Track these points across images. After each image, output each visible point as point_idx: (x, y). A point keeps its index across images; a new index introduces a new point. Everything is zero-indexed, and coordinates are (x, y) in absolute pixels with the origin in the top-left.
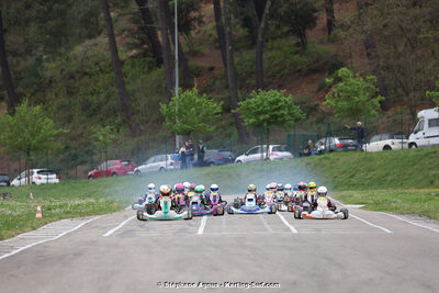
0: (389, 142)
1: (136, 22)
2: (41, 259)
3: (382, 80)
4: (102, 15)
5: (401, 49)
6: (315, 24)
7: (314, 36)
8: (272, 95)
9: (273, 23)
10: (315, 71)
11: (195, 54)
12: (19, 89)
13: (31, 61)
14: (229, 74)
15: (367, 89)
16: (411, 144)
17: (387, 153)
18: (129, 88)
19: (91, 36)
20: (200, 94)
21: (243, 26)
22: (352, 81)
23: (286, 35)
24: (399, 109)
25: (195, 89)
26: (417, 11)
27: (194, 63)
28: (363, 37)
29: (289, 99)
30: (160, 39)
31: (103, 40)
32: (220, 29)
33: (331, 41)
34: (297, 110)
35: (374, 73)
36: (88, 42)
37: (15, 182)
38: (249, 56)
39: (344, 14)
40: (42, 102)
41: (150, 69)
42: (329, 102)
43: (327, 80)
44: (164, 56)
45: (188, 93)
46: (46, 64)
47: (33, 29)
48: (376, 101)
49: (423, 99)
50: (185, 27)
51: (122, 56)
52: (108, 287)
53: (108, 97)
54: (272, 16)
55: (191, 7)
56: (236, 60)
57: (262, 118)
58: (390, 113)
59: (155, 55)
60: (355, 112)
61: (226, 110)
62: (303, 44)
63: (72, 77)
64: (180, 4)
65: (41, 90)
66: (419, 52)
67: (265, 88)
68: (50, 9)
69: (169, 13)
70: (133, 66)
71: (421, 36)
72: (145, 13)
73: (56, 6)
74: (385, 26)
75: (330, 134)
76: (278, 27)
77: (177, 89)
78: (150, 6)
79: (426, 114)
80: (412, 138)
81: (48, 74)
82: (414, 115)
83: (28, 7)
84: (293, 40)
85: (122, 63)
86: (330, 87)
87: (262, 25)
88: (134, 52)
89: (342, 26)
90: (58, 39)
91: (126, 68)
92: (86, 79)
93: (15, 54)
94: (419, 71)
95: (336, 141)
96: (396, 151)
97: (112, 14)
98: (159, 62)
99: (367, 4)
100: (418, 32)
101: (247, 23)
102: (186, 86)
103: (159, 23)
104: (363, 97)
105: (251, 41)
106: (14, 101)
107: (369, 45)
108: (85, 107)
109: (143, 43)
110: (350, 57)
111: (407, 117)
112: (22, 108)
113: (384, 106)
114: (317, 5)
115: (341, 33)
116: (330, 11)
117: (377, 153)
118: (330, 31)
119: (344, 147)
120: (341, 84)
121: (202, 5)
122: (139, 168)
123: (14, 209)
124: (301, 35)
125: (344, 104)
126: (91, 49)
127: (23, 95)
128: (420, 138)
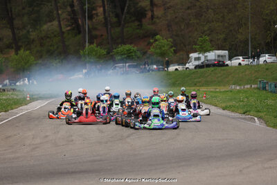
0: (177, 67)
1: (69, 15)
2: (29, 118)
3: (174, 40)
4: (55, 12)
5: (183, 27)
6: (146, 17)
7: (145, 21)
8: (127, 47)
9: (128, 16)
10: (146, 37)
11: (95, 29)
12: (20, 44)
13: (25, 32)
14: (109, 38)
15: (168, 45)
16: (187, 68)
17: (177, 72)
18: (67, 43)
19: (50, 21)
20: (97, 46)
21: (116, 17)
22: (162, 41)
23: (134, 21)
24: (181, 53)
25: (95, 44)
26: (189, 11)
27: (94, 33)
28: (167, 22)
29: (135, 48)
30: (80, 22)
31: (56, 23)
32: (105, 19)
33: (154, 24)
34: (138, 53)
35: (171, 37)
36: (49, 24)
37: (18, 84)
38: (118, 30)
39: (158, 12)
40: (30, 49)
41: (76, 35)
42: (152, 49)
43: (151, 41)
44: (82, 29)
45: (92, 46)
46: (31, 33)
47: (25, 19)
48: (172, 50)
49: (192, 49)
50: (91, 17)
51: (64, 30)
52: (58, 132)
53: (58, 48)
54: (128, 13)
55: (94, 9)
56: (113, 31)
57: (123, 56)
58: (178, 55)
59: (78, 29)
60: (163, 54)
61: (108, 53)
62: (141, 25)
63: (42, 39)
64: (88, 7)
65: (29, 44)
66: (190, 29)
67: (125, 44)
68: (33, 9)
69: (83, 11)
70: (69, 34)
71: (191, 22)
72: (73, 12)
73: (36, 8)
74: (176, 17)
75: (152, 64)
76: (130, 18)
77: (87, 44)
78: (75, 9)
79: (193, 55)
80: (187, 65)
81: (32, 37)
82: (188, 55)
83: (23, 9)
84: (137, 23)
85: (63, 33)
86: (152, 43)
87: (124, 17)
88: (69, 28)
89: (158, 17)
90: (36, 22)
91: (65, 35)
92: (48, 40)
93: (18, 29)
94: (190, 37)
95: (155, 67)
96: (181, 71)
97: (60, 12)
98: (80, 33)
99: (168, 8)
100: (190, 20)
103: (79, 16)
105: (119, 24)
106: (18, 49)
107: (169, 26)
108: (48, 51)
109: (72, 24)
110: (161, 30)
111: (185, 56)
112: (22, 51)
113: (175, 52)
114: (147, 9)
115: (158, 21)
116: (152, 11)
117: (173, 72)
118: (152, 19)
119: (158, 70)
120: (157, 42)
121: (98, 8)
122: (72, 78)
123: (17, 96)
124: (140, 21)
125: (158, 51)
126: (50, 27)
127: (21, 46)
128: (191, 65)
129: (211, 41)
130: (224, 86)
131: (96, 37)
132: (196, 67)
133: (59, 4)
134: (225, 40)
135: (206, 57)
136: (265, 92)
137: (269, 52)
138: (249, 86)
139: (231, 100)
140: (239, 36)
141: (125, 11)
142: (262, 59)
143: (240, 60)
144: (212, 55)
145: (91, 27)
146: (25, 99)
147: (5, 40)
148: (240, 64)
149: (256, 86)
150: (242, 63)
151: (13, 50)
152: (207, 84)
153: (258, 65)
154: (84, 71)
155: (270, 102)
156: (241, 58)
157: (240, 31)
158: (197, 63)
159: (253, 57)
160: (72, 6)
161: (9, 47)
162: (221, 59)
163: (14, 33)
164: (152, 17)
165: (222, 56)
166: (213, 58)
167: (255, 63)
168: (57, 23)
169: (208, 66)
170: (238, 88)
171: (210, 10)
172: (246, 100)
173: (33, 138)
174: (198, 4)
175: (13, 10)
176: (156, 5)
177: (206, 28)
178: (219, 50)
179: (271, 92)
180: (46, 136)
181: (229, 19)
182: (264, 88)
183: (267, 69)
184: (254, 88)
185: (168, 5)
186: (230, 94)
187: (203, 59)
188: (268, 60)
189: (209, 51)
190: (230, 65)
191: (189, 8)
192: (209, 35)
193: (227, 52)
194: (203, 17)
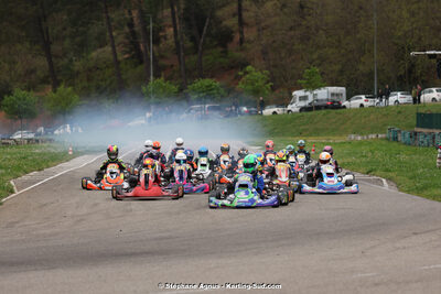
0: (276, 109)
1: (127, 38)
3: (272, 73)
4: (108, 34)
5: (283, 55)
6: (232, 40)
7: (232, 47)
8: (207, 81)
9: (208, 39)
10: (232, 68)
11: (162, 57)
12: (59, 78)
13: (66, 60)
14: (182, 69)
15: (263, 79)
16: (289, 111)
17: (275, 116)
18: (124, 77)
19: (101, 47)
20: (166, 80)
21: (191, 41)
22: (254, 73)
23: (215, 46)
24: (281, 90)
25: (162, 78)
26: (292, 33)
27: (162, 62)
28: (261, 48)
29: (218, 84)
30: (142, 48)
31: (108, 49)
32: (177, 43)
33: (242, 50)
34: (222, 91)
35: (267, 69)
36: (99, 50)
37: (56, 132)
38: (194, 58)
39: (250, 34)
40: (73, 85)
41: (136, 66)
42: (241, 86)
43: (240, 73)
44: (145, 58)
45: (158, 80)
46: (77, 63)
47: (67, 43)
48: (268, 86)
49: (295, 84)
50: (157, 41)
51: (120, 58)
53: (111, 83)
54: (207, 35)
55: (161, 29)
56: (187, 61)
57: (201, 95)
58: (277, 92)
59: (139, 58)
60: (256, 92)
61: (181, 90)
62: (225, 52)
63: (90, 70)
64: (153, 27)
65: (71, 78)
66: (293, 57)
67: (204, 77)
68: (77, 30)
69: (147, 33)
70: (126, 64)
71: (295, 47)
72: (133, 33)
73: (81, 29)
74: (274, 42)
76: (211, 42)
77: (152, 78)
78: (136, 29)
79: (298, 93)
80: (289, 107)
81: (76, 68)
82: (291, 94)
83: (64, 29)
84: (220, 49)
85: (118, 62)
86: (241, 77)
87: (202, 40)
88: (126, 56)
89: (249, 42)
90: (82, 47)
91: (122, 65)
92: (98, 72)
93: (56, 57)
94: (293, 68)
95: (245, 109)
96: (281, 115)
97: (114, 34)
98: (141, 62)
99: (263, 29)
100: (294, 45)
101: (193, 39)
102: (157, 76)
103: (141, 39)
104: (260, 83)
105: (195, 50)
106: (56, 84)
107: (264, 53)
108: (98, 88)
109: (132, 50)
110: (253, 59)
111: (286, 95)
112: (61, 88)
113: (273, 89)
114: (234, 29)
115: (248, 46)
116: (242, 33)
117: (269, 116)
118: (241, 44)
119: (250, 113)
120: (248, 76)
121: (167, 28)
123: (55, 148)
124: (225, 46)
125: (250, 87)
126: (101, 54)
127: (61, 81)
128: (294, 107)
129: (322, 74)
130: (341, 135)
131: (164, 68)
132: (302, 109)
133: (112, 24)
134: (341, 72)
135: (315, 95)
136: (395, 144)
137: (401, 89)
138: (374, 136)
139: (349, 155)
140: (361, 67)
141: (205, 32)
142: (392, 99)
143: (362, 100)
144: (323, 94)
145: (157, 54)
146: (66, 153)
147: (38, 73)
148: (362, 105)
149: (384, 136)
150: (365, 104)
151: (50, 86)
152: (317, 132)
153: (387, 106)
154: (148, 115)
155: (403, 157)
156: (363, 97)
157: (362, 59)
158: (303, 104)
159: (380, 96)
160: (131, 25)
161: (44, 81)
162: (335, 98)
163: (51, 63)
164: (242, 41)
165: (337, 95)
166: (325, 97)
167: (383, 104)
168: (110, 49)
169: (318, 108)
170: (359, 138)
171: (321, 32)
172: (370, 154)
173: (77, 207)
174: (304, 23)
175: (50, 31)
176: (247, 24)
177: (315, 56)
178: (332, 85)
179: (405, 143)
180: (96, 205)
181: (347, 44)
182: (395, 139)
183: (400, 112)
184: (382, 139)
185: (263, 25)
186: (348, 146)
187: (310, 99)
188: (401, 101)
189: (319, 88)
190: (348, 107)
191: (291, 29)
192: (320, 65)
193: (344, 89)
194: (311, 41)
